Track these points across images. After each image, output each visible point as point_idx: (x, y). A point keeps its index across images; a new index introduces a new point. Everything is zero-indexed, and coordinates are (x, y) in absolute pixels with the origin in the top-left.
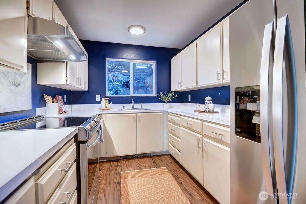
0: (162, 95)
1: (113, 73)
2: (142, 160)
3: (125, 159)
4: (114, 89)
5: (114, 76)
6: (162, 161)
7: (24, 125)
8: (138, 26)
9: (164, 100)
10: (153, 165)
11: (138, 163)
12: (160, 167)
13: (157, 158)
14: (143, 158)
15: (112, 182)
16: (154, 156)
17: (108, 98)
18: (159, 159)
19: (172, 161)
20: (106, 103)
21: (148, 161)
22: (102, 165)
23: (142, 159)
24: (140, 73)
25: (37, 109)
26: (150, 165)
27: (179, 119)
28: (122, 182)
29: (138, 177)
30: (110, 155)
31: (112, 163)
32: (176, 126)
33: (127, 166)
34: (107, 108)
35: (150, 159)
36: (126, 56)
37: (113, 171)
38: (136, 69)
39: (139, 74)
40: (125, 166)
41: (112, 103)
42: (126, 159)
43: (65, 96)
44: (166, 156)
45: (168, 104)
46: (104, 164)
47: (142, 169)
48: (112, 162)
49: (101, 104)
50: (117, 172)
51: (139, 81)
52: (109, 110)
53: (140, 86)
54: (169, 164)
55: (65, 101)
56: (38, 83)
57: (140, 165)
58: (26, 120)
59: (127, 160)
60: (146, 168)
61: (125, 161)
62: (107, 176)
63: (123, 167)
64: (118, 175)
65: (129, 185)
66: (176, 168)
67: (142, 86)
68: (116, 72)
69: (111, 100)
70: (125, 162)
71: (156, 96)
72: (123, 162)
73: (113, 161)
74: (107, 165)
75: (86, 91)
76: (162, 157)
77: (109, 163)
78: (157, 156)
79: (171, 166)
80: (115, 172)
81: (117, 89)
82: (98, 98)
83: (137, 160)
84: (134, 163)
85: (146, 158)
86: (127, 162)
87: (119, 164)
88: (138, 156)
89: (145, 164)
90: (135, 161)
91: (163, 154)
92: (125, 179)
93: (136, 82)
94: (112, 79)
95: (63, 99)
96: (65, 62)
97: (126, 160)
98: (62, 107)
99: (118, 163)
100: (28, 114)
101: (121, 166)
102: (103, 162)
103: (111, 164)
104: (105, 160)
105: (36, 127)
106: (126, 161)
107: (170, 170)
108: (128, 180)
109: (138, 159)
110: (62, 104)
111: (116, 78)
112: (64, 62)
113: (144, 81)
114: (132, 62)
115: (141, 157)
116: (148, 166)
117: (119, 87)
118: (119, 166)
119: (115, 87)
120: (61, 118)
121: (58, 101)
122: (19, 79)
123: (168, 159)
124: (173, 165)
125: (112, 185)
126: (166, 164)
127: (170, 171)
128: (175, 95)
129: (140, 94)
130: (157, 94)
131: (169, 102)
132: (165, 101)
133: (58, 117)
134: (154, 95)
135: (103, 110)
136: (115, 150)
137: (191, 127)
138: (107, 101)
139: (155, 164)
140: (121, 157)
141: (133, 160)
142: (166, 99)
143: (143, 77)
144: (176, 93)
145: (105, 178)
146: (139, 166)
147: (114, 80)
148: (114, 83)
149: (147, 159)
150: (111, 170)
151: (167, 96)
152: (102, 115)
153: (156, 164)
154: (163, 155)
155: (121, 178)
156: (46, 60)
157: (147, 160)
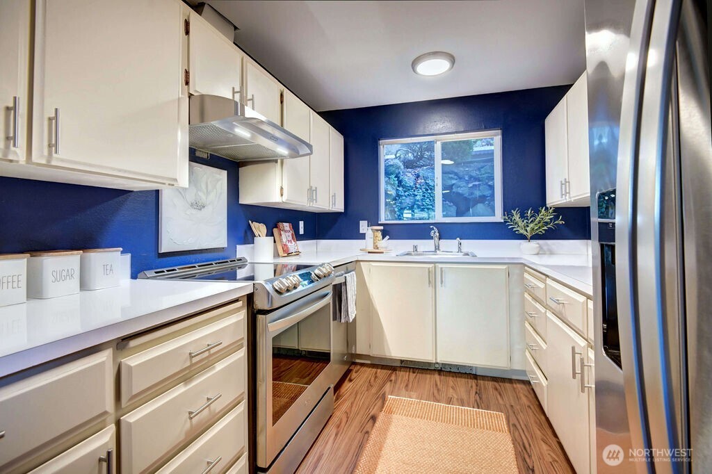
0: (517, 217)
1: (418, 170)
2: (451, 380)
3: (410, 368)
4: (415, 206)
5: (418, 176)
6: (500, 395)
7: (209, 272)
8: (435, 54)
9: (522, 231)
10: (472, 399)
11: (436, 385)
12: (488, 408)
13: (490, 384)
14: (453, 377)
15: (362, 413)
16: (484, 378)
17: (382, 228)
18: (496, 389)
19: (530, 402)
20: (375, 237)
21: (462, 385)
22: (359, 370)
23: (451, 378)
24: (482, 164)
25: (239, 247)
26: (465, 397)
27: (542, 285)
28: (381, 417)
29: (422, 417)
30: (375, 352)
31: (379, 370)
32: (538, 305)
33: (407, 385)
34: (378, 248)
35: (473, 382)
36: (422, 128)
37: (374, 390)
38: (473, 154)
39: (480, 165)
40: (403, 385)
41: (388, 237)
42: (413, 368)
43: (301, 224)
44: (519, 386)
45: (534, 244)
46: (365, 368)
47: (439, 402)
48: (382, 369)
49: (365, 239)
50: (381, 392)
51: (477, 183)
52: (382, 253)
53: (480, 196)
54: (518, 407)
55: (302, 232)
56: (241, 202)
57: (438, 390)
58: (195, 267)
59: (414, 372)
60: (449, 401)
61: (408, 373)
62: (358, 397)
63: (397, 386)
64: (381, 401)
65: (392, 428)
66: (536, 423)
67: (484, 196)
68: (423, 166)
69: (388, 232)
70: (407, 377)
71: (503, 221)
72: (403, 375)
73: (383, 367)
74: (369, 372)
75: (341, 213)
76: (508, 385)
77: (374, 370)
78: (494, 379)
79: (521, 417)
80: (377, 392)
81: (423, 205)
82: (363, 226)
83: (437, 377)
84: (427, 382)
85: (461, 377)
86: (412, 376)
87: (393, 378)
88: (443, 369)
89: (451, 390)
90: (431, 378)
91: (514, 377)
92: (391, 412)
93: (470, 185)
94: (412, 184)
95: (296, 229)
96: (279, 161)
97: (411, 370)
98: (289, 244)
99: (390, 375)
100: (221, 254)
101: (395, 383)
102: (362, 365)
103: (376, 373)
104: (369, 362)
105: (236, 277)
106: (411, 373)
107: (514, 425)
108: (395, 417)
109: (439, 375)
110: (290, 238)
111: (423, 181)
112: (276, 161)
113: (489, 184)
114: (439, 140)
115: (450, 372)
116: (457, 399)
117: (428, 200)
118: (391, 381)
119: (418, 201)
120: (287, 265)
121: (282, 232)
122: (203, 197)
123: (522, 395)
124: (531, 414)
125: (358, 418)
126: (508, 406)
127: (513, 427)
128: (556, 218)
129: (479, 215)
130: (504, 215)
131: (536, 237)
132: (525, 233)
133: (272, 262)
134: (498, 217)
135: (369, 252)
136: (387, 344)
137: (563, 311)
138: (379, 234)
139: (478, 398)
140: (402, 361)
141: (428, 376)
142: (528, 229)
143: (486, 173)
144: (559, 211)
145: (353, 399)
146: (436, 392)
147: (418, 186)
148: (416, 193)
149: (463, 379)
150: (370, 385)
151: (532, 221)
152: (361, 263)
153: (480, 398)
154: (510, 381)
155: (383, 407)
156: (251, 162)
157: (461, 381)
